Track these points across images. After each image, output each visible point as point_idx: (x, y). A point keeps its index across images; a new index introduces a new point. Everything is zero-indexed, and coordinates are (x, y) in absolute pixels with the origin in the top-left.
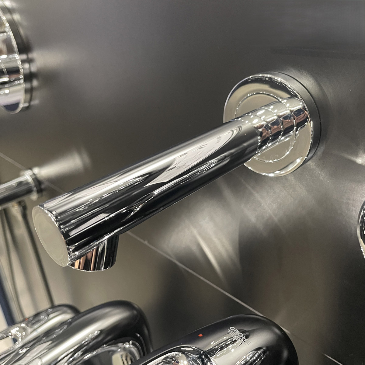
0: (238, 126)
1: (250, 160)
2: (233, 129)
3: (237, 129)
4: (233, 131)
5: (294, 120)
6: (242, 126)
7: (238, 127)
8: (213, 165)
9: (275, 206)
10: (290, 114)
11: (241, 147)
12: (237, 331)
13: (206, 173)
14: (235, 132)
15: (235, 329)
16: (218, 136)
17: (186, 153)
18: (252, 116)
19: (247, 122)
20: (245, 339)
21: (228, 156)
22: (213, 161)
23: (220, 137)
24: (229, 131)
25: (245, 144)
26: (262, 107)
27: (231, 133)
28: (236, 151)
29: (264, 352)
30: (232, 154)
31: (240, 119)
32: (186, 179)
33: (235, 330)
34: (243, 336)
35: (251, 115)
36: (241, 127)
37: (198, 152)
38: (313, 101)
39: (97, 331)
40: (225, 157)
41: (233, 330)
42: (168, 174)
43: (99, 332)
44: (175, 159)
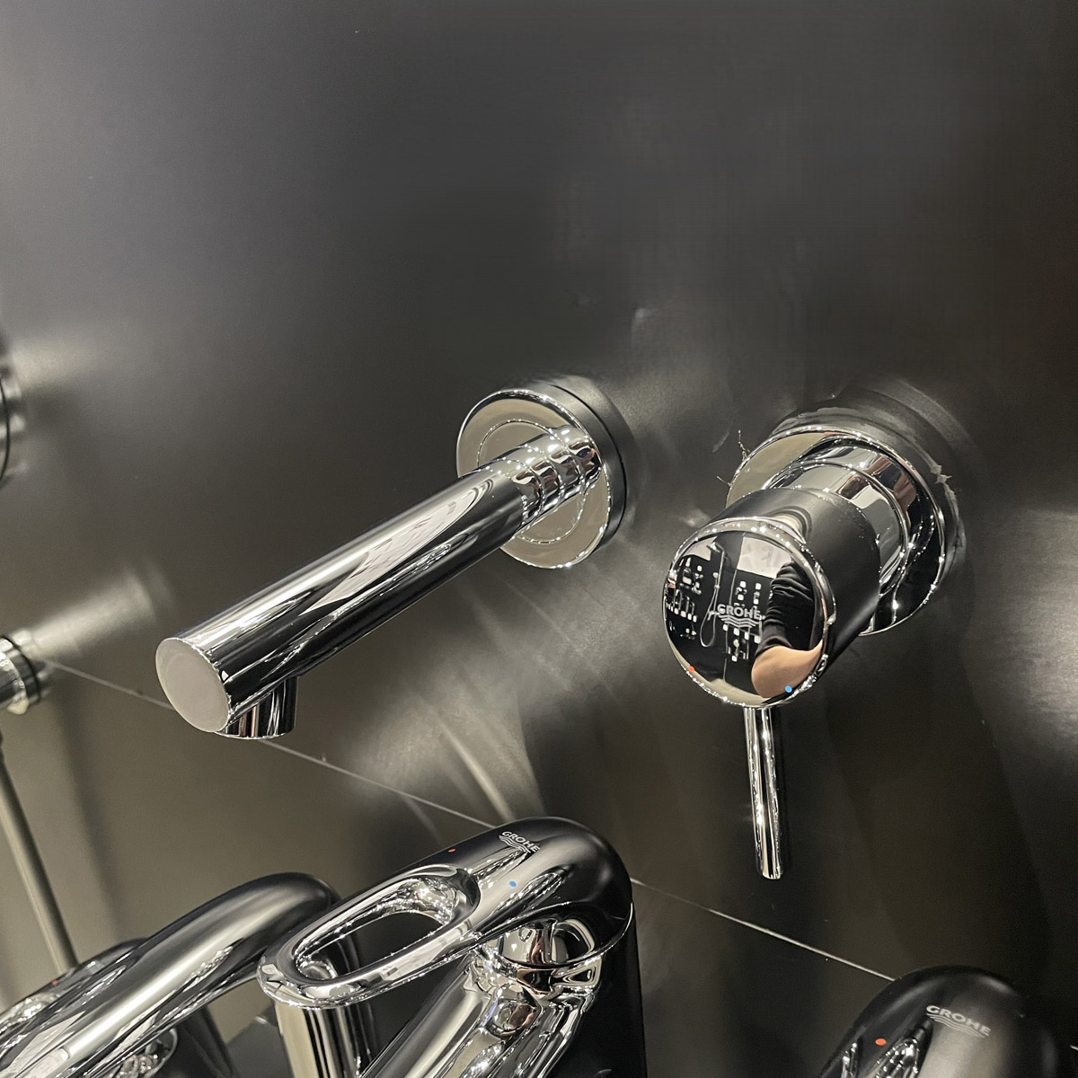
0: (485, 480)
1: (513, 538)
2: (478, 487)
3: (483, 486)
4: (476, 490)
6: (492, 479)
8: (444, 553)
11: (495, 515)
13: (428, 571)
14: (481, 492)
16: (450, 501)
17: (390, 540)
18: (509, 462)
19: (499, 472)
21: (473, 533)
22: (443, 545)
23: (455, 503)
24: (470, 491)
25: (501, 511)
26: (524, 444)
27: (474, 493)
29: (563, 876)
30: (478, 529)
31: (488, 468)
32: (393, 583)
33: (511, 835)
35: (507, 460)
37: (413, 535)
40: (467, 535)
42: (353, 583)
44: (367, 554)
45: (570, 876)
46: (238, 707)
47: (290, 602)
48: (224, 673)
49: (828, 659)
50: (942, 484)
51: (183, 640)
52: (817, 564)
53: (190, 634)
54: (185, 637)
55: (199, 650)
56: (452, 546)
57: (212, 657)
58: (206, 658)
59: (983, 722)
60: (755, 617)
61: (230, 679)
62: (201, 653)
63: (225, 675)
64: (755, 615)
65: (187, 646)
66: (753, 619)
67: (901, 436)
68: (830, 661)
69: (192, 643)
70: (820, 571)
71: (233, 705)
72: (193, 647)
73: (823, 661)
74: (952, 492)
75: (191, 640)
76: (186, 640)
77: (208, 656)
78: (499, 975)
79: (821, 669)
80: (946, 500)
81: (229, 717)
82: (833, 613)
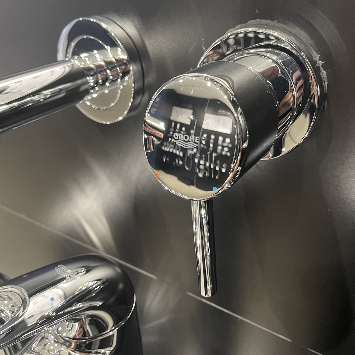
41: (61, 267)
45: (107, 284)
49: (241, 170)
50: (319, 67)
52: (239, 108)
59: (329, 210)
60: (196, 141)
64: (196, 139)
66: (195, 142)
67: (296, 36)
68: (243, 172)
70: (241, 114)
73: (238, 171)
74: (325, 72)
78: (56, 345)
79: (237, 176)
80: (321, 78)
82: (246, 141)
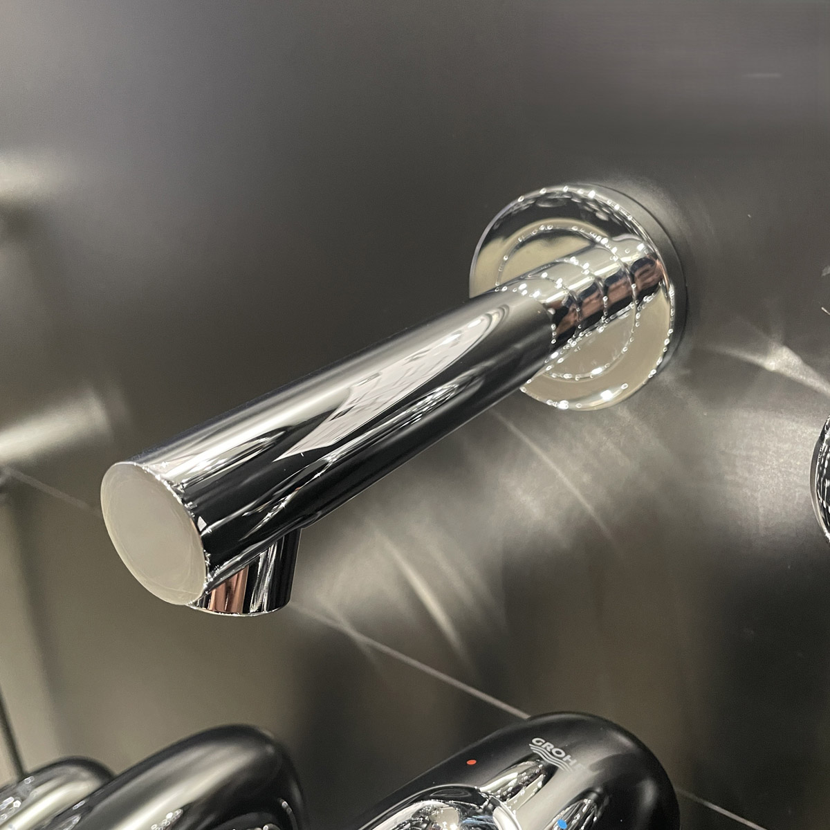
0: (500, 305)
2: (491, 312)
3: (498, 313)
4: (490, 317)
5: (633, 282)
6: (508, 304)
7: (500, 308)
9: (586, 478)
10: (623, 270)
11: (509, 351)
12: (549, 746)
14: (496, 319)
15: (544, 741)
20: (570, 760)
21: (480, 374)
24: (482, 317)
27: (486, 322)
28: (497, 363)
33: (543, 744)
34: (566, 756)
36: (507, 307)
38: (669, 242)
39: (173, 812)
41: (540, 744)
43: (178, 813)
46: (218, 572)
47: (262, 440)
48: (200, 520)
51: (143, 466)
53: (154, 458)
54: (146, 461)
55: (165, 483)
56: (459, 387)
57: (185, 495)
58: (175, 495)
61: (209, 530)
62: (169, 488)
63: (202, 523)
65: (149, 477)
69: (156, 472)
71: (211, 568)
72: (158, 477)
75: (154, 467)
76: (149, 467)
77: (178, 493)
81: (205, 586)
